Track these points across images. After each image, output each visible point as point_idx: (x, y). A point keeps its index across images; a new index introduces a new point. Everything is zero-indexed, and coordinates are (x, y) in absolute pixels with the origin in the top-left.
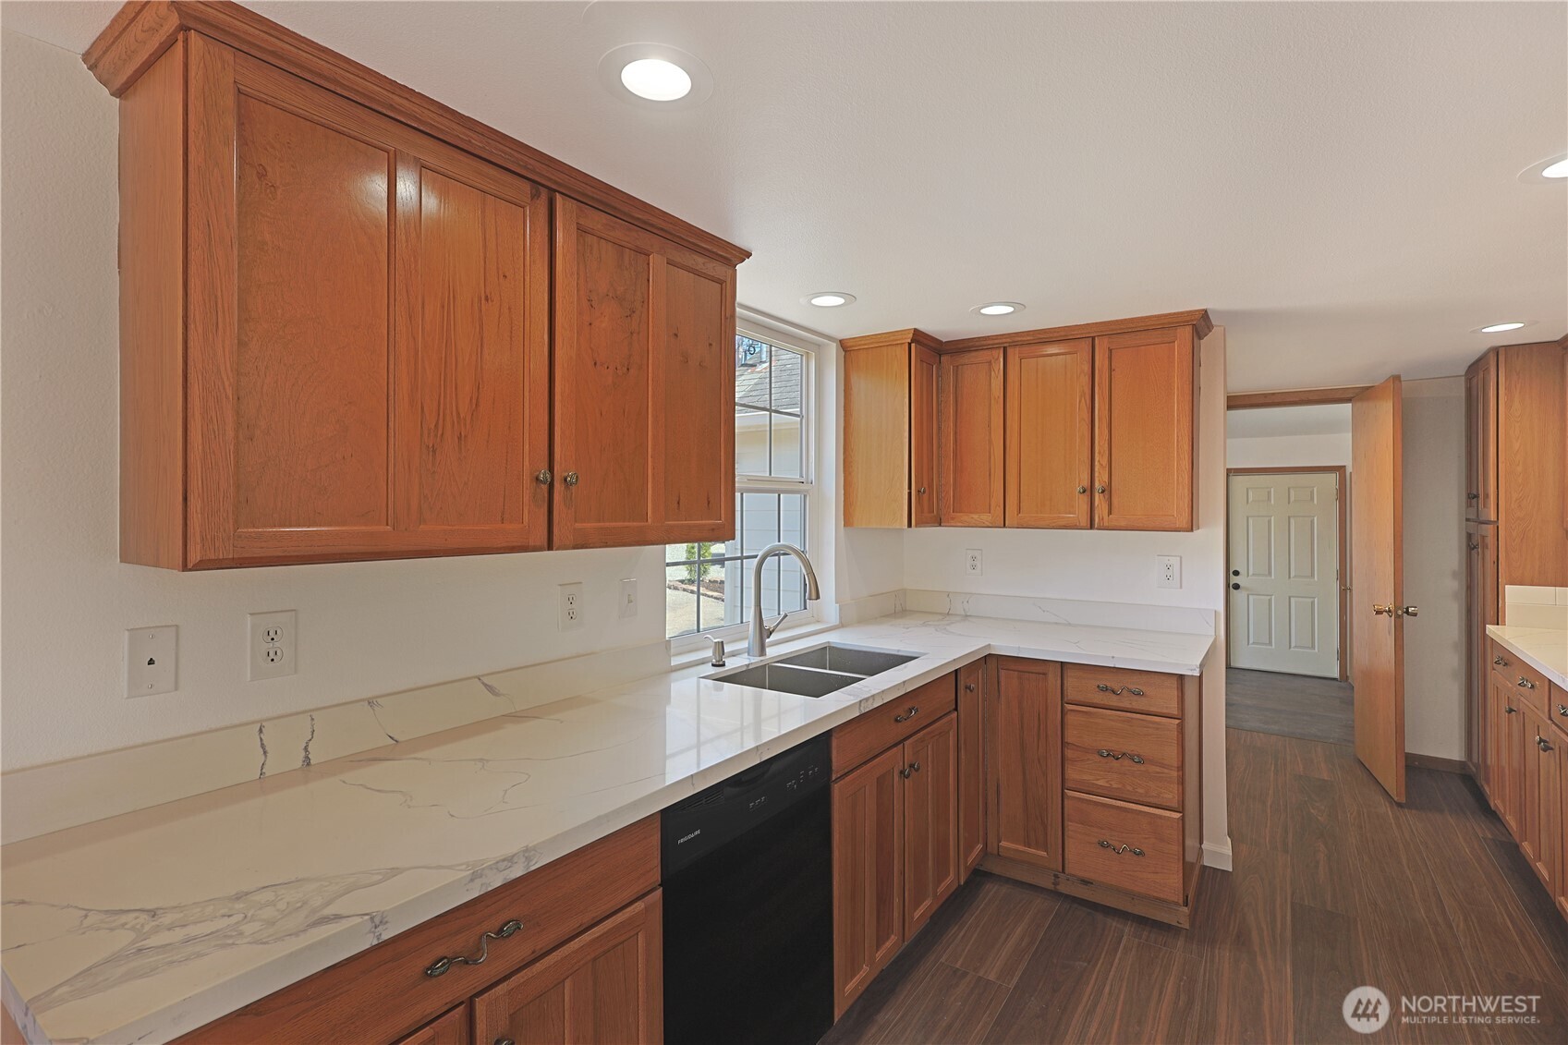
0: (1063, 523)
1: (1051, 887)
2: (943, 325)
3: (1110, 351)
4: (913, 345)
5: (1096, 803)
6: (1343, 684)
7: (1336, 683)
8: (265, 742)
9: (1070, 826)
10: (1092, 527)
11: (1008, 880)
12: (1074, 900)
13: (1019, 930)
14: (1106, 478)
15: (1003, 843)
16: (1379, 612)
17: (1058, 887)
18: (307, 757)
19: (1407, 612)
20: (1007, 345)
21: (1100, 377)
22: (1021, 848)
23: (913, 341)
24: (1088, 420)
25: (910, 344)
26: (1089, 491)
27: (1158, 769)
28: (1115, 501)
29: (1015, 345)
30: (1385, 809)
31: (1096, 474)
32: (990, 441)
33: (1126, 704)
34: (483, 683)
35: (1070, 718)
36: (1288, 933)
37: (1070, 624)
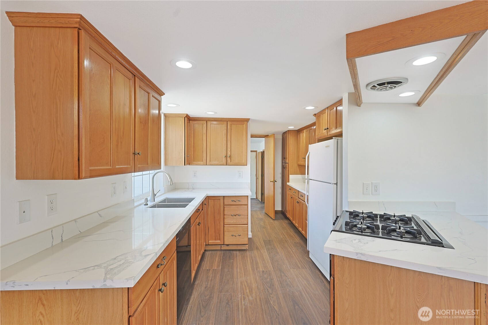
0: (220, 164)
1: (220, 249)
2: (193, 114)
3: (231, 125)
4: (186, 118)
5: (231, 227)
6: (257, 200)
7: (255, 199)
8: (53, 235)
9: (225, 233)
10: (227, 165)
11: (210, 250)
12: (225, 250)
13: (217, 259)
14: (230, 154)
15: (210, 241)
16: (271, 182)
17: (222, 249)
18: (62, 239)
19: (275, 181)
20: (207, 120)
21: (229, 131)
22: (214, 241)
23: (186, 117)
24: (226, 140)
25: (185, 117)
26: (226, 157)
27: (243, 216)
28: (232, 159)
29: (209, 120)
30: (272, 221)
31: (228, 153)
32: (203, 144)
33: (237, 204)
34: (98, 213)
35: (225, 208)
36: (264, 245)
37: (219, 188)
